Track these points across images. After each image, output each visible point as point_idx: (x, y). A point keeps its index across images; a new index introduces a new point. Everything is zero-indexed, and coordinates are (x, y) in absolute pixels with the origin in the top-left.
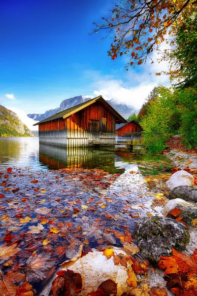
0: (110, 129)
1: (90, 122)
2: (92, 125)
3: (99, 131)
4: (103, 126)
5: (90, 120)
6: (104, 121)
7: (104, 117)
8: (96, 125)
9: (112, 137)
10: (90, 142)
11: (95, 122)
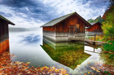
0: (82, 31)
1: (70, 27)
2: (71, 28)
3: (75, 32)
4: (77, 29)
5: (69, 26)
6: (78, 26)
7: (78, 24)
8: (73, 28)
9: (83, 35)
10: (69, 38)
11: (72, 27)
